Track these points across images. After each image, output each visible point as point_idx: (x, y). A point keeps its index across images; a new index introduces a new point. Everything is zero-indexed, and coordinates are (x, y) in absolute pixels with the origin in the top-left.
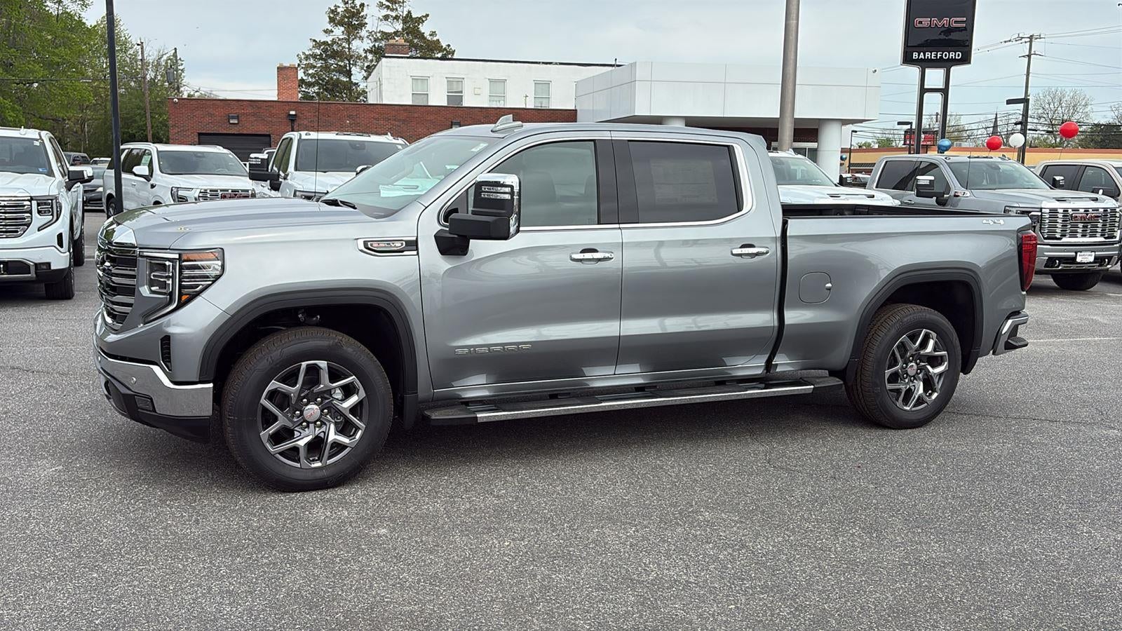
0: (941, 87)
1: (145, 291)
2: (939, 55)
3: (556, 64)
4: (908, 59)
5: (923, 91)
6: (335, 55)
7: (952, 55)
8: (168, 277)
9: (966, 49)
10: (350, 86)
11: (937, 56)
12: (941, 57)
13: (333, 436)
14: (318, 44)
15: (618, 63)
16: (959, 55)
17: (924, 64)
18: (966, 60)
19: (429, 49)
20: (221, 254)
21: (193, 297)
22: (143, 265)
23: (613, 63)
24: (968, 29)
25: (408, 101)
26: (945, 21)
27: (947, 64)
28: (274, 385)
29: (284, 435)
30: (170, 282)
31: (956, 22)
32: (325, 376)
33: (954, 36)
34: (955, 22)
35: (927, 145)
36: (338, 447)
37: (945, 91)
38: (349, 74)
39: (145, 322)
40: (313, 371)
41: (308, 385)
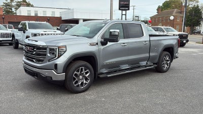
1: (49, 55)
4: (120, 9)
5: (122, 15)
6: (8, 5)
10: (12, 12)
11: (124, 9)
13: (85, 82)
14: (4, 3)
17: (122, 10)
18: (129, 9)
19: (28, 5)
20: (66, 47)
21: (60, 56)
22: (48, 50)
24: (129, 4)
25: (27, 15)
27: (126, 10)
28: (75, 72)
29: (77, 82)
30: (55, 53)
32: (84, 70)
33: (127, 5)
34: (127, 3)
36: (86, 84)
37: (126, 15)
38: (11, 9)
39: (49, 61)
40: (82, 69)
41: (81, 72)
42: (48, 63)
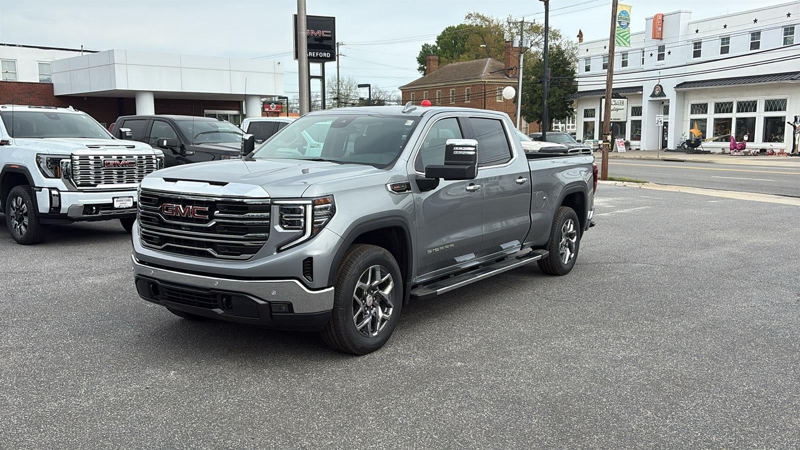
0: (320, 75)
1: (278, 228)
2: (317, 55)
3: (19, 46)
5: (310, 77)
7: (325, 54)
8: (302, 217)
9: (332, 52)
11: (315, 55)
12: (318, 56)
13: (381, 314)
15: (84, 49)
16: (327, 55)
17: (309, 60)
18: (333, 58)
20: (331, 198)
21: (321, 228)
22: (276, 210)
23: (80, 49)
24: (333, 38)
26: (319, 32)
27: (322, 61)
28: (359, 284)
29: (361, 317)
30: (302, 220)
31: (325, 33)
32: (379, 275)
33: (325, 42)
35: (278, 112)
36: (383, 320)
37: (322, 78)
39: (279, 251)
40: (374, 271)
41: (371, 282)
42: (277, 258)
